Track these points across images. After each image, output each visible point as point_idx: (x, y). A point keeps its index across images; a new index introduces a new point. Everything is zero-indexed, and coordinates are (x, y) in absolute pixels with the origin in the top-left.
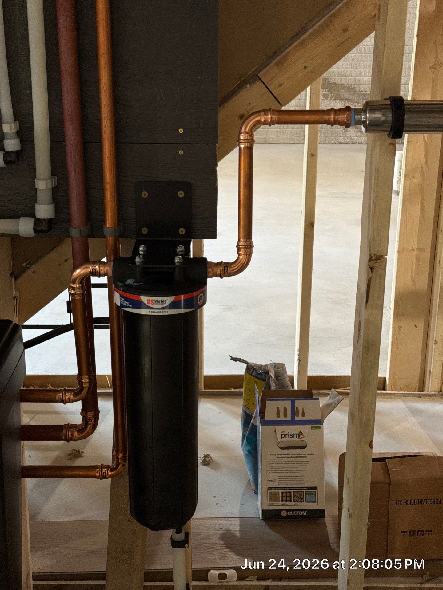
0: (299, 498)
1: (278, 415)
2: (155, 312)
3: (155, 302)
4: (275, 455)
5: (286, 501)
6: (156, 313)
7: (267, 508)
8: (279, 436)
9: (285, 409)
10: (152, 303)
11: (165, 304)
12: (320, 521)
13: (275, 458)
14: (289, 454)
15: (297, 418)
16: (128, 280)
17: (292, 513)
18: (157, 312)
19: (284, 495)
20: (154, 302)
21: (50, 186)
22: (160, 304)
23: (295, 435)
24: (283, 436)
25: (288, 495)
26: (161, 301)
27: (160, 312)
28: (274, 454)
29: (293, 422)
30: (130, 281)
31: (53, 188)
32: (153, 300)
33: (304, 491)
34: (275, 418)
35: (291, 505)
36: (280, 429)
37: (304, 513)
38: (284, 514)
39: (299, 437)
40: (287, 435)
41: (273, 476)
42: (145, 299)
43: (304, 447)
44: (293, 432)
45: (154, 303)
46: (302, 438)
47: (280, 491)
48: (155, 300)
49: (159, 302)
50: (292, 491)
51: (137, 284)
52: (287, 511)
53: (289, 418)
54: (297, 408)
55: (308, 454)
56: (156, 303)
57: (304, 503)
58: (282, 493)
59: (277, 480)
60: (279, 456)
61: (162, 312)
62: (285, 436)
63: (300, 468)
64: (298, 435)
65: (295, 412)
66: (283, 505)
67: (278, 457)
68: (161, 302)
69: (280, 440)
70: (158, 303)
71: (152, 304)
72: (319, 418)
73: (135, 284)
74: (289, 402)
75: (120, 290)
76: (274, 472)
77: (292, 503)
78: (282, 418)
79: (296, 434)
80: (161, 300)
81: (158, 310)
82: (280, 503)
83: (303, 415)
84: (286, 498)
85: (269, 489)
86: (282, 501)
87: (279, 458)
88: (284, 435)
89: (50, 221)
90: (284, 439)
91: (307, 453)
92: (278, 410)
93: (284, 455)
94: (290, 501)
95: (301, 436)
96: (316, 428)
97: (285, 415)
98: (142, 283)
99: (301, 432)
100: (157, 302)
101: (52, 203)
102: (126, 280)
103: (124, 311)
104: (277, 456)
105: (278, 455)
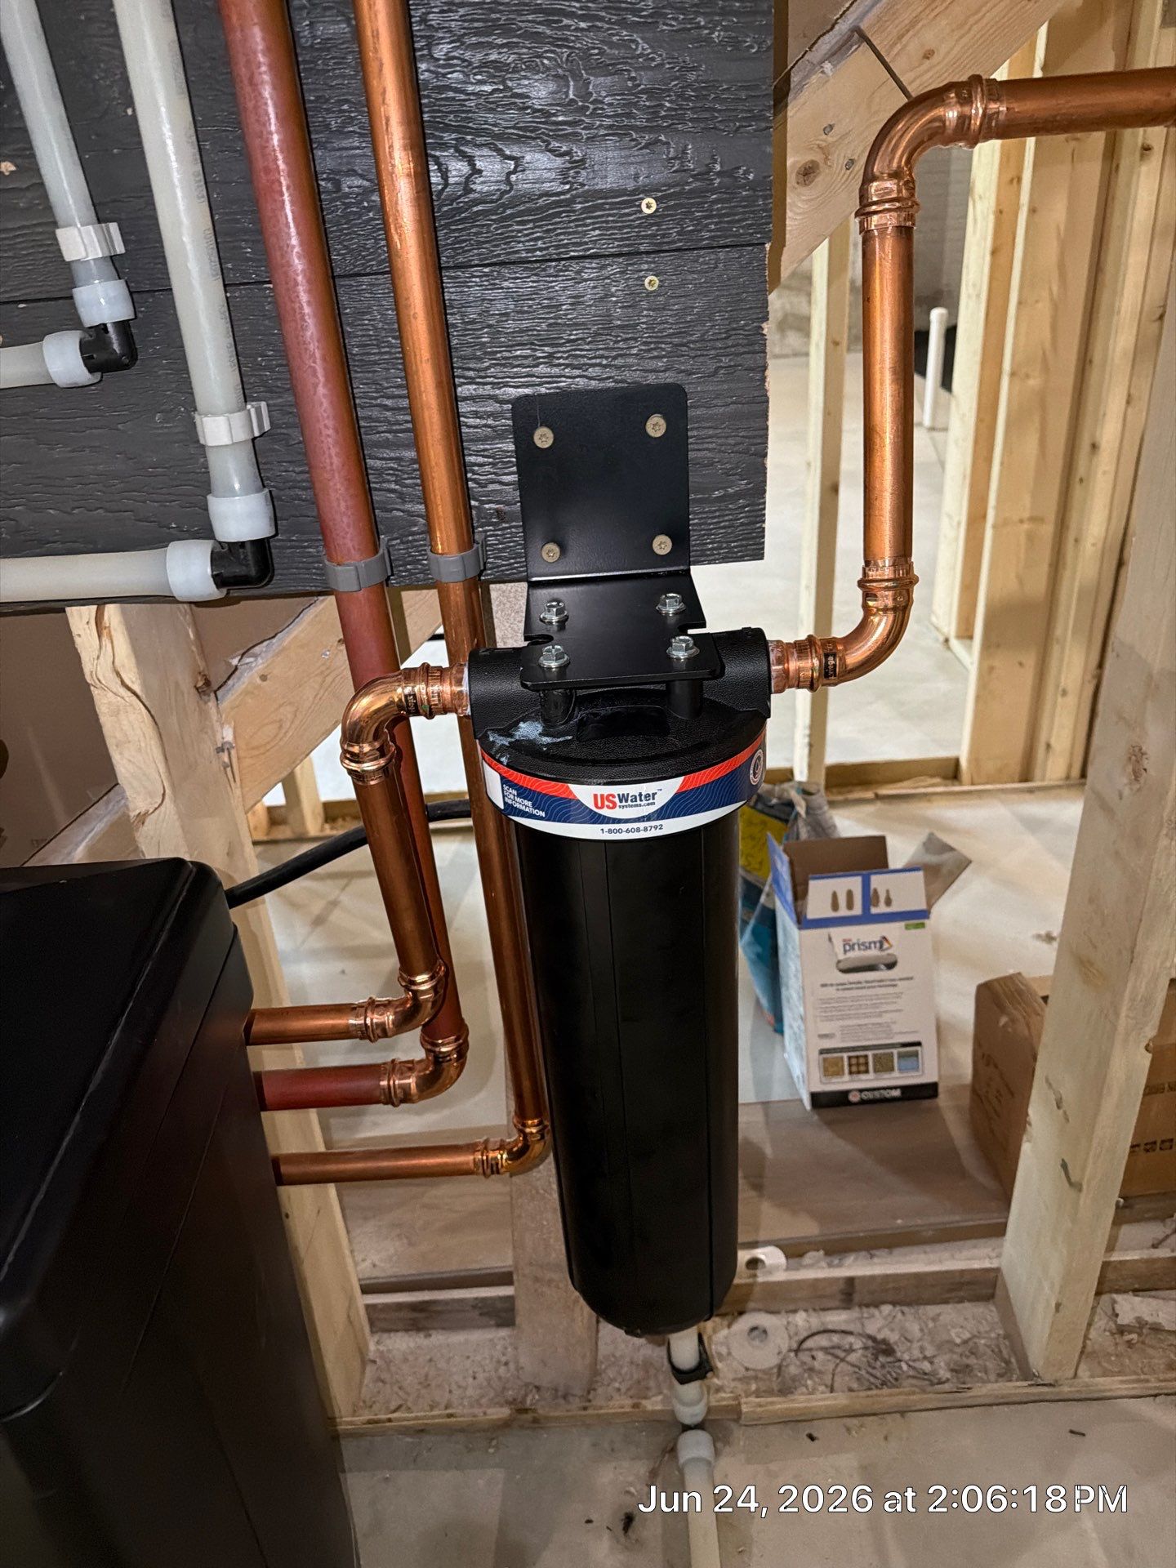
0: (884, 1065)
1: (835, 906)
2: (619, 831)
3: (621, 801)
4: (832, 985)
5: (859, 1072)
6: (625, 833)
7: (819, 1088)
8: (839, 949)
9: (850, 894)
10: (611, 805)
11: (654, 803)
12: (926, 1103)
13: (831, 992)
14: (859, 983)
15: (874, 910)
16: (522, 725)
17: (870, 1095)
18: (628, 831)
19: (854, 1061)
20: (617, 800)
21: (242, 435)
22: (637, 806)
23: (873, 945)
24: (848, 948)
25: (862, 1060)
26: (638, 798)
27: (638, 830)
28: (829, 983)
29: (867, 918)
30: (529, 730)
31: (254, 439)
32: (613, 796)
33: (895, 1051)
34: (829, 913)
35: (869, 1080)
36: (839, 933)
37: (897, 1093)
38: (854, 1098)
39: (881, 947)
40: (856, 947)
41: (826, 1028)
42: (585, 793)
43: (891, 966)
44: (867, 939)
45: (618, 804)
46: (887, 949)
47: (845, 1055)
48: (619, 795)
49: (632, 801)
50: (870, 1053)
51: (555, 740)
52: (861, 1091)
53: (857, 910)
54: (875, 891)
55: (901, 979)
56: (624, 804)
57: (896, 1074)
58: (850, 1058)
59: (838, 1034)
60: (840, 987)
61: (646, 829)
62: (852, 948)
63: (885, 1008)
64: (878, 945)
65: (869, 898)
66: (852, 1081)
67: (838, 990)
68: (641, 800)
69: (841, 957)
70: (629, 803)
71: (608, 807)
72: (923, 906)
73: (547, 740)
74: (859, 879)
75: (501, 763)
76: (829, 1019)
77: (871, 1075)
78: (843, 912)
79: (875, 943)
80: (640, 795)
81: (630, 826)
82: (847, 1077)
83: (888, 902)
84: (858, 1066)
85: (822, 1052)
86: (851, 1073)
87: (841, 992)
88: (849, 945)
89: (261, 547)
90: (851, 954)
91: (897, 978)
92: (835, 896)
93: (851, 983)
94: (867, 1072)
95: (886, 945)
96: (917, 926)
97: (850, 906)
98: (570, 738)
99: (884, 938)
100: (626, 801)
101: (258, 491)
102: (516, 725)
103: (517, 824)
104: (835, 988)
105: (838, 985)
